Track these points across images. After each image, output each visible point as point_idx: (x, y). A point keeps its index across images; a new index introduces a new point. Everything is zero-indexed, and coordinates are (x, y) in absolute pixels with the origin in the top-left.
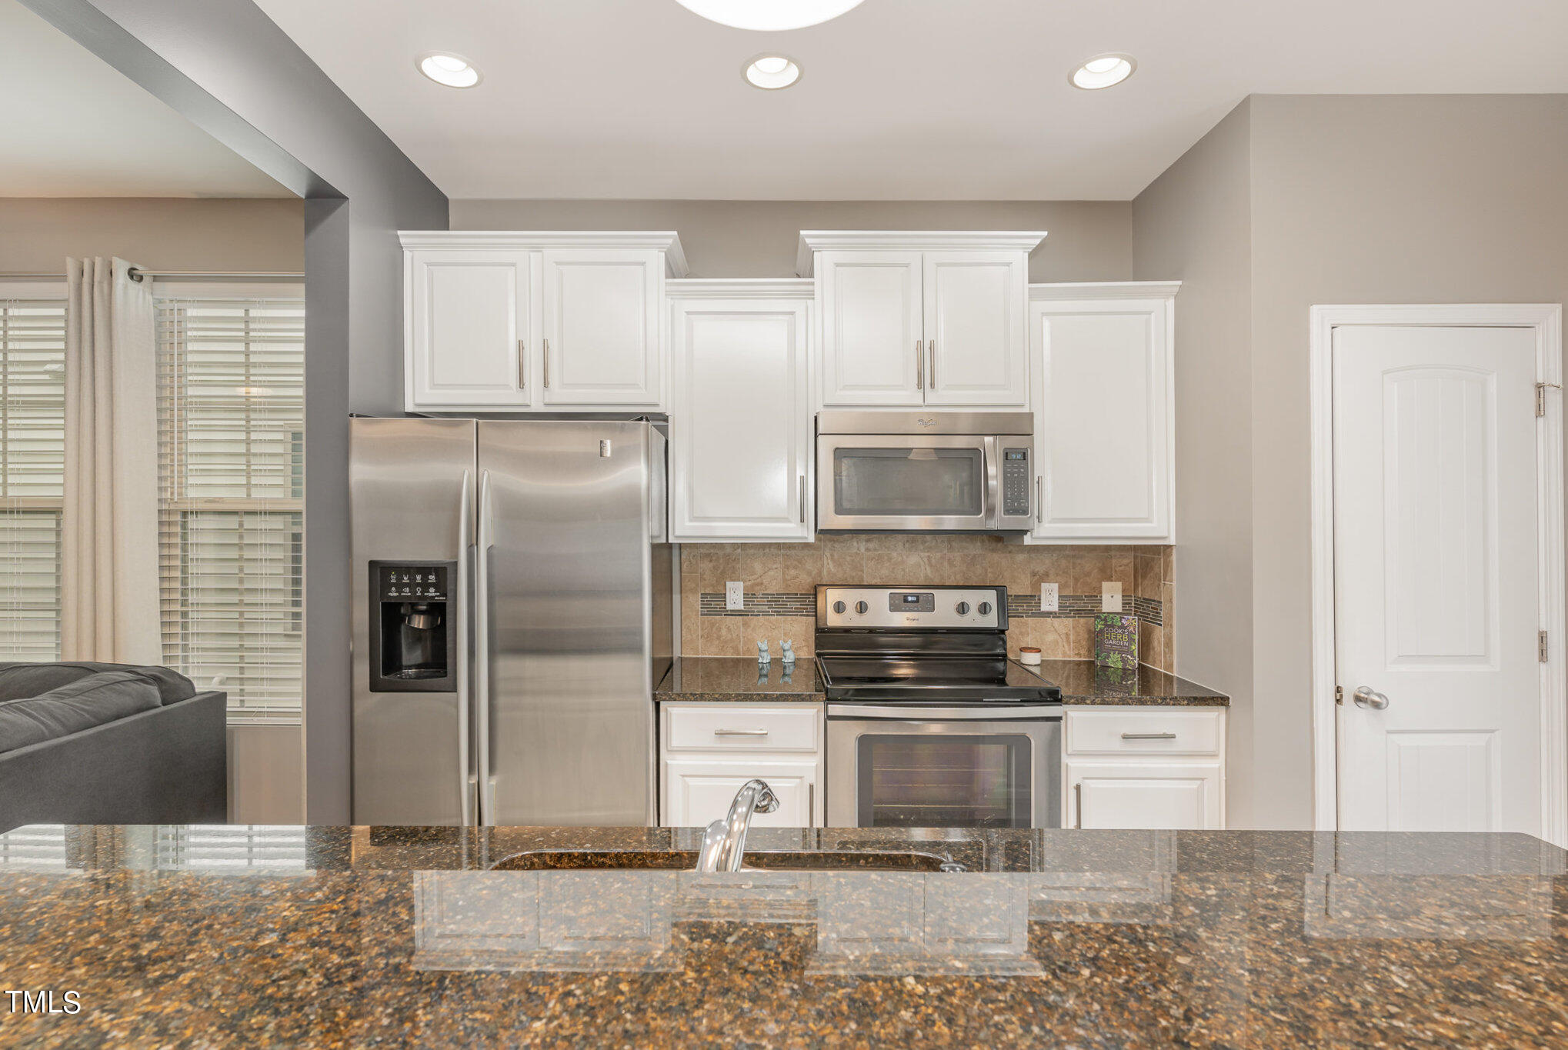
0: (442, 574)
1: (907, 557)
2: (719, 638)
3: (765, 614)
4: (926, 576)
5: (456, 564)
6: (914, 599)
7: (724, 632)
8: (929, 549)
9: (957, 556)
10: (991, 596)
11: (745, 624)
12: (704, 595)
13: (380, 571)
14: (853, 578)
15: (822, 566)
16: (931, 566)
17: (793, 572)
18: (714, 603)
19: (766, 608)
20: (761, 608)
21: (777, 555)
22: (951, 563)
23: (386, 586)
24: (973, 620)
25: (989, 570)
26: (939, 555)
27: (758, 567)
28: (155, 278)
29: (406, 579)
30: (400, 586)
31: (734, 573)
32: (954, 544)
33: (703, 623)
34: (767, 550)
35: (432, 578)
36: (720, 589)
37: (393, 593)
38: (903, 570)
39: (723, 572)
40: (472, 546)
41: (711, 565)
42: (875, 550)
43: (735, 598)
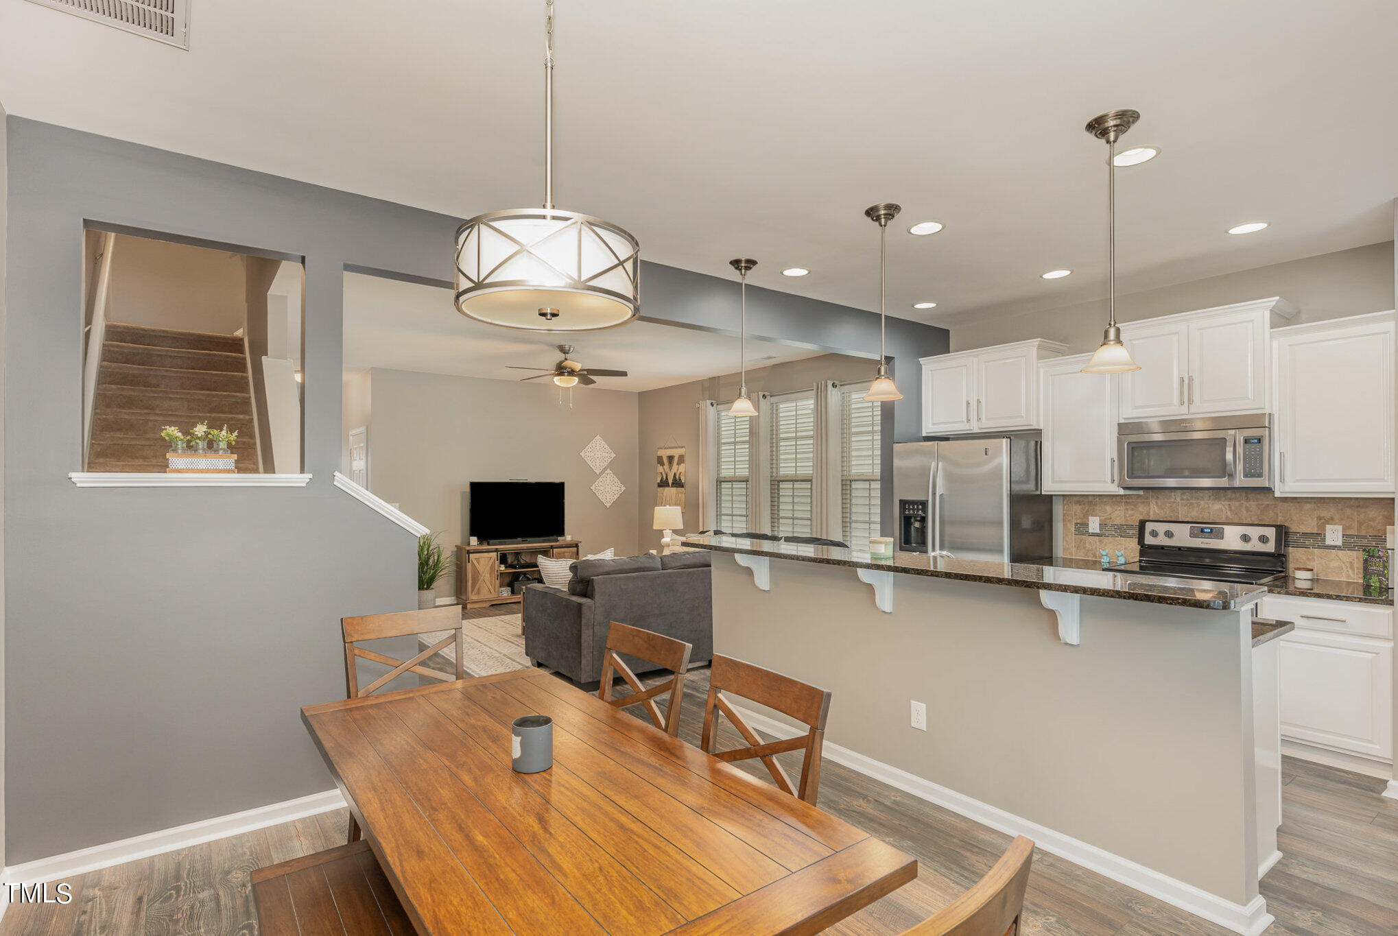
0: (924, 504)
1: (1213, 504)
2: (1084, 548)
3: (1113, 536)
4: (1227, 518)
5: (927, 501)
6: (1209, 530)
7: (1087, 545)
8: (1231, 499)
9: (1253, 504)
10: (1271, 533)
11: (1100, 541)
12: (1076, 524)
13: (903, 503)
14: (1171, 517)
15: (1150, 509)
16: (1231, 510)
17: (1130, 512)
18: (1082, 528)
19: (1113, 533)
20: (1110, 532)
21: (1121, 502)
22: (1248, 509)
23: (905, 509)
24: (1255, 546)
25: (1280, 514)
26: (1237, 503)
27: (1108, 509)
28: (841, 385)
29: (911, 507)
30: (909, 510)
31: (1094, 511)
32: (1249, 496)
33: (1075, 539)
34: (1114, 499)
35: (920, 507)
36: (1085, 520)
37: (907, 513)
38: (1209, 513)
39: (1088, 511)
40: (934, 494)
41: (1080, 507)
42: (1188, 500)
43: (1094, 525)
